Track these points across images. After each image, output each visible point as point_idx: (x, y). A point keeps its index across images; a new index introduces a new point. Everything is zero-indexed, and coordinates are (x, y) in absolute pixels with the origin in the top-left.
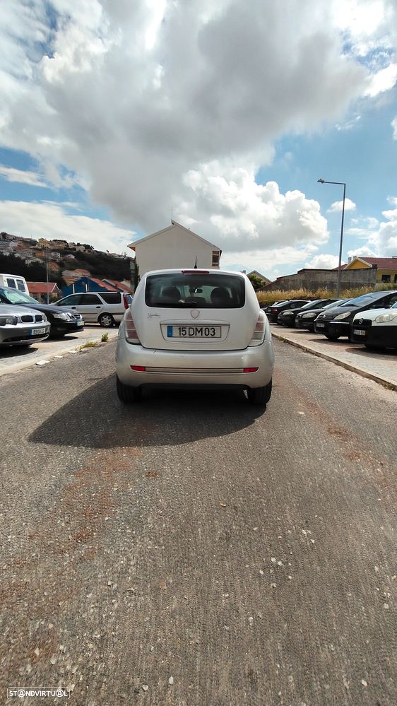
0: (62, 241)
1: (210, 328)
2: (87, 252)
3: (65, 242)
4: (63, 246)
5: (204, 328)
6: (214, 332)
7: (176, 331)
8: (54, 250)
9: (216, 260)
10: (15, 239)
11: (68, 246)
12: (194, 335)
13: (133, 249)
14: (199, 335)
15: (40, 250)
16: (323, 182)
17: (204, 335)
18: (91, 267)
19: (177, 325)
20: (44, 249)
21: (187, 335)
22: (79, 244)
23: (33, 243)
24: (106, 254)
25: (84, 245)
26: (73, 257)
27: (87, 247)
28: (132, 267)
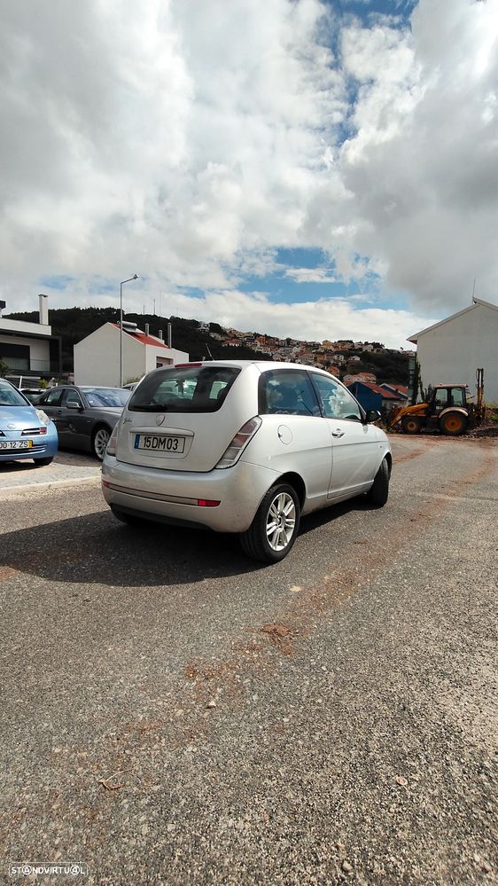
0: (348, 341)
1: (173, 439)
2: (375, 351)
3: (351, 342)
4: (348, 346)
5: (168, 439)
6: (176, 445)
7: (142, 441)
8: (337, 353)
10: (299, 343)
11: (353, 346)
12: (157, 448)
13: (415, 342)
14: (161, 447)
15: (323, 354)
17: (166, 449)
18: (378, 369)
19: (143, 434)
20: (326, 351)
21: (151, 447)
22: (366, 343)
23: (315, 346)
24: (398, 352)
25: (373, 344)
26: (357, 359)
27: (377, 345)
28: (412, 367)
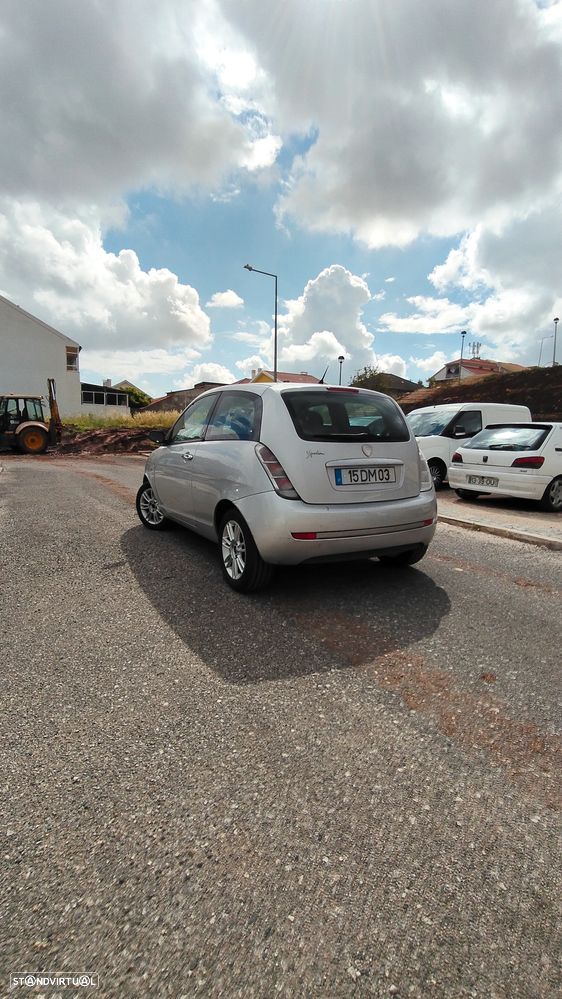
1: (383, 469)
5: (378, 470)
6: (388, 474)
7: (345, 476)
9: (72, 360)
12: (368, 481)
14: (373, 480)
16: (250, 269)
17: (378, 480)
19: (346, 467)
21: (360, 481)
